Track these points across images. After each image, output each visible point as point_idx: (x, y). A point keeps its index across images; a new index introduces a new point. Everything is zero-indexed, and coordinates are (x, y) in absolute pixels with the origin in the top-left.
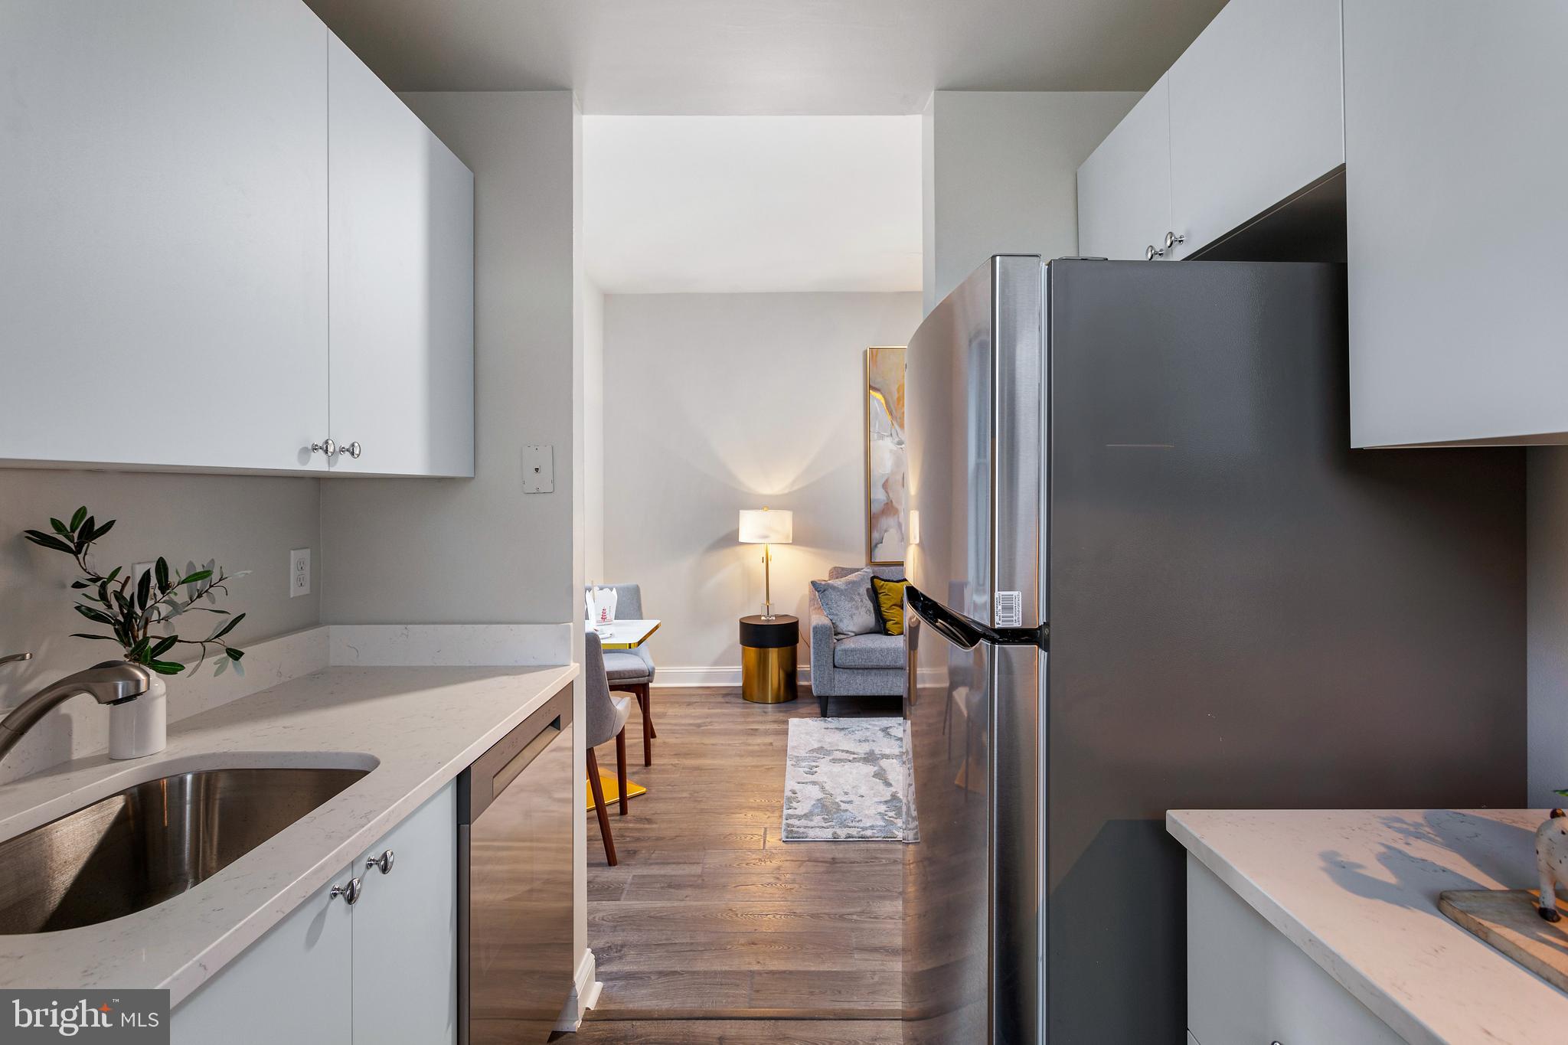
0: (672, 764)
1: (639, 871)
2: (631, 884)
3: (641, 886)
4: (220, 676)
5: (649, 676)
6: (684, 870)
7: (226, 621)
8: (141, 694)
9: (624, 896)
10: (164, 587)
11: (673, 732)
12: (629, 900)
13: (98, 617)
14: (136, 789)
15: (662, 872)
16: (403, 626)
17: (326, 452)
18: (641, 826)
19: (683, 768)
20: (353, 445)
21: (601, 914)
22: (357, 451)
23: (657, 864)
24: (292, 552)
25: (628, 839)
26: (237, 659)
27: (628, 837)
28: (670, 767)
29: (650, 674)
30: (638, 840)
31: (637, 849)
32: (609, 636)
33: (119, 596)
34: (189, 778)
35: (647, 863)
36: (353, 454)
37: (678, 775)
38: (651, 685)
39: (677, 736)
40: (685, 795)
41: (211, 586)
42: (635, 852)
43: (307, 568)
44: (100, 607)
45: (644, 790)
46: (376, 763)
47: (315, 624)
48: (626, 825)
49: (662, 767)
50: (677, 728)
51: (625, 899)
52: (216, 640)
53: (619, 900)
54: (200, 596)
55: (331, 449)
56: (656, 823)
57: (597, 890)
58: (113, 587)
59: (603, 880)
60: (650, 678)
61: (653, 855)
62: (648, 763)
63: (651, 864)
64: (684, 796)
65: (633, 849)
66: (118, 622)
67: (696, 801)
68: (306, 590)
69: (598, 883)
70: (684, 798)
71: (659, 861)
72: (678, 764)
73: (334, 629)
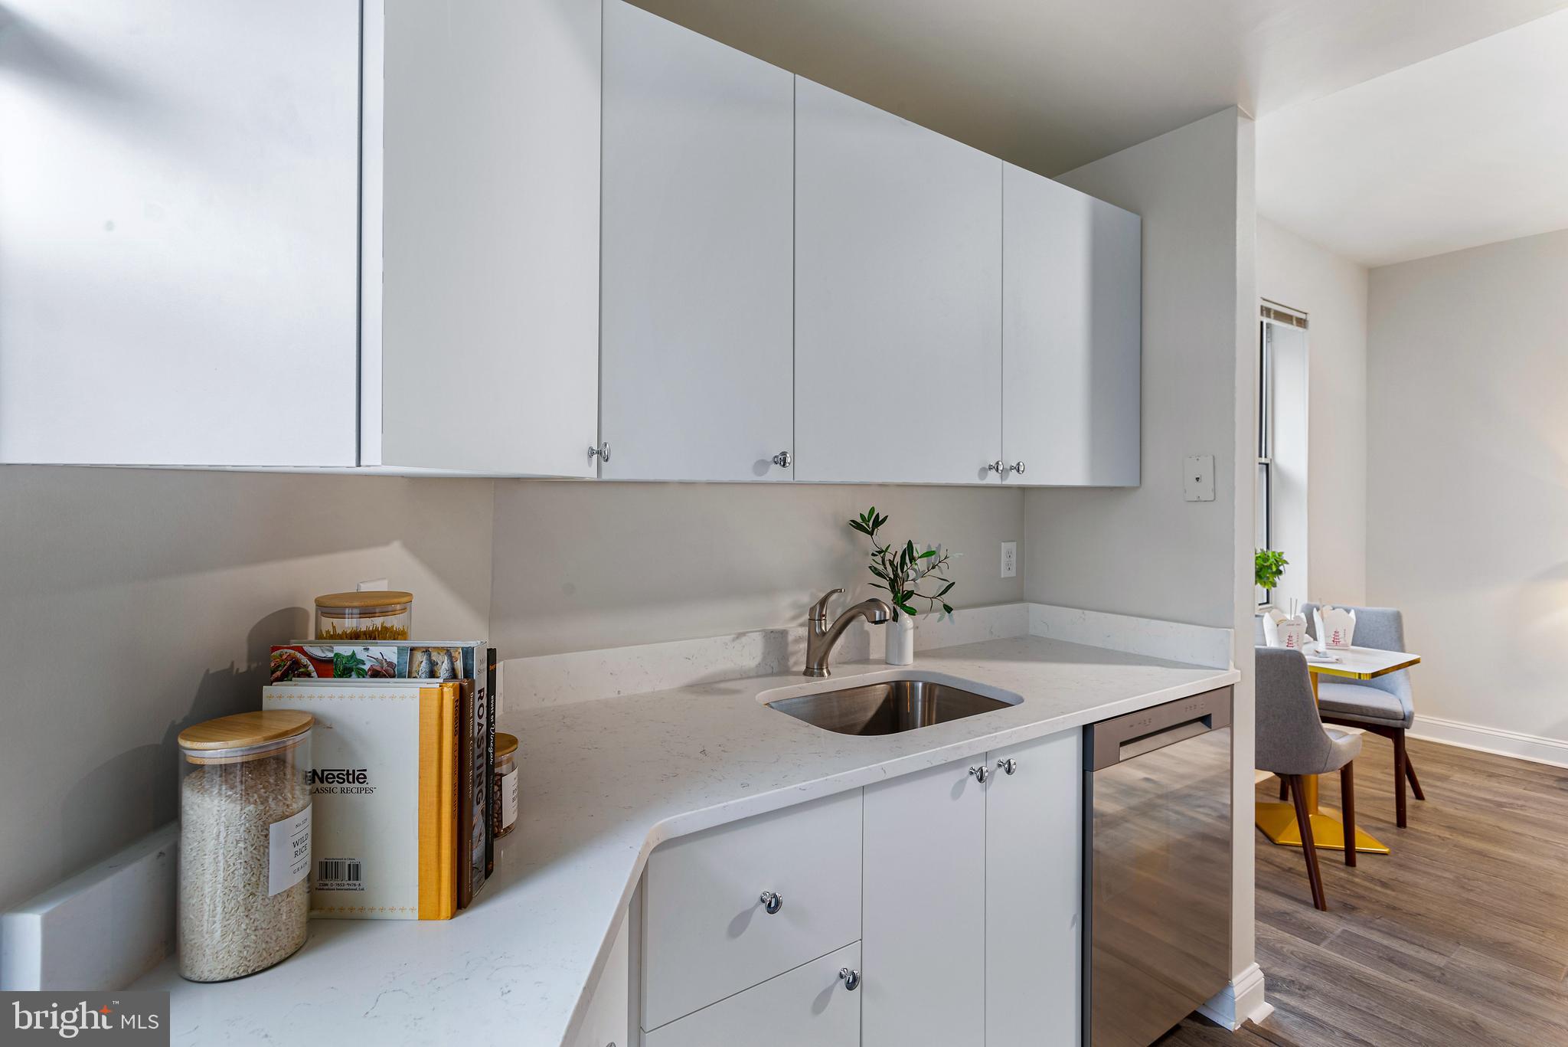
0: (1439, 836)
1: (1355, 928)
2: (1339, 936)
3: (1349, 943)
4: (940, 622)
5: (1403, 720)
6: (1417, 952)
7: (942, 586)
8: (887, 620)
9: (1325, 943)
10: (912, 559)
11: (1453, 801)
12: (1331, 950)
13: (879, 574)
14: (893, 684)
15: (1385, 942)
16: (1080, 611)
17: (997, 470)
18: (1371, 886)
19: (1455, 846)
20: (1018, 464)
21: (1292, 948)
22: (1021, 469)
23: (1379, 931)
24: (1003, 543)
25: (1348, 892)
26: (949, 612)
27: (1349, 889)
28: (1437, 838)
29: (1407, 719)
30: (1362, 897)
31: (1357, 906)
32: (1334, 660)
33: (891, 563)
34: (920, 684)
35: (1365, 924)
36: (1018, 471)
37: (1445, 851)
38: (1407, 733)
39: (1459, 807)
40: (1447, 875)
41: (940, 562)
42: (1354, 908)
43: (1014, 558)
44: (880, 568)
45: (1386, 850)
46: (1021, 700)
47: (1020, 599)
48: (1350, 877)
49: (1424, 835)
50: (1463, 798)
51: (1325, 947)
52: (939, 598)
53: (1318, 944)
54: (933, 568)
55: (1001, 468)
56: (1394, 890)
57: (1294, 924)
58: (889, 557)
59: (1304, 918)
60: (1405, 723)
61: (1378, 921)
62: (1401, 822)
63: (1372, 928)
64: (1445, 876)
65: (1353, 904)
66: (890, 578)
67: (1463, 888)
68: (1013, 573)
69: (1296, 918)
70: (1445, 878)
71: (1384, 929)
72: (1449, 839)
73: (1032, 606)
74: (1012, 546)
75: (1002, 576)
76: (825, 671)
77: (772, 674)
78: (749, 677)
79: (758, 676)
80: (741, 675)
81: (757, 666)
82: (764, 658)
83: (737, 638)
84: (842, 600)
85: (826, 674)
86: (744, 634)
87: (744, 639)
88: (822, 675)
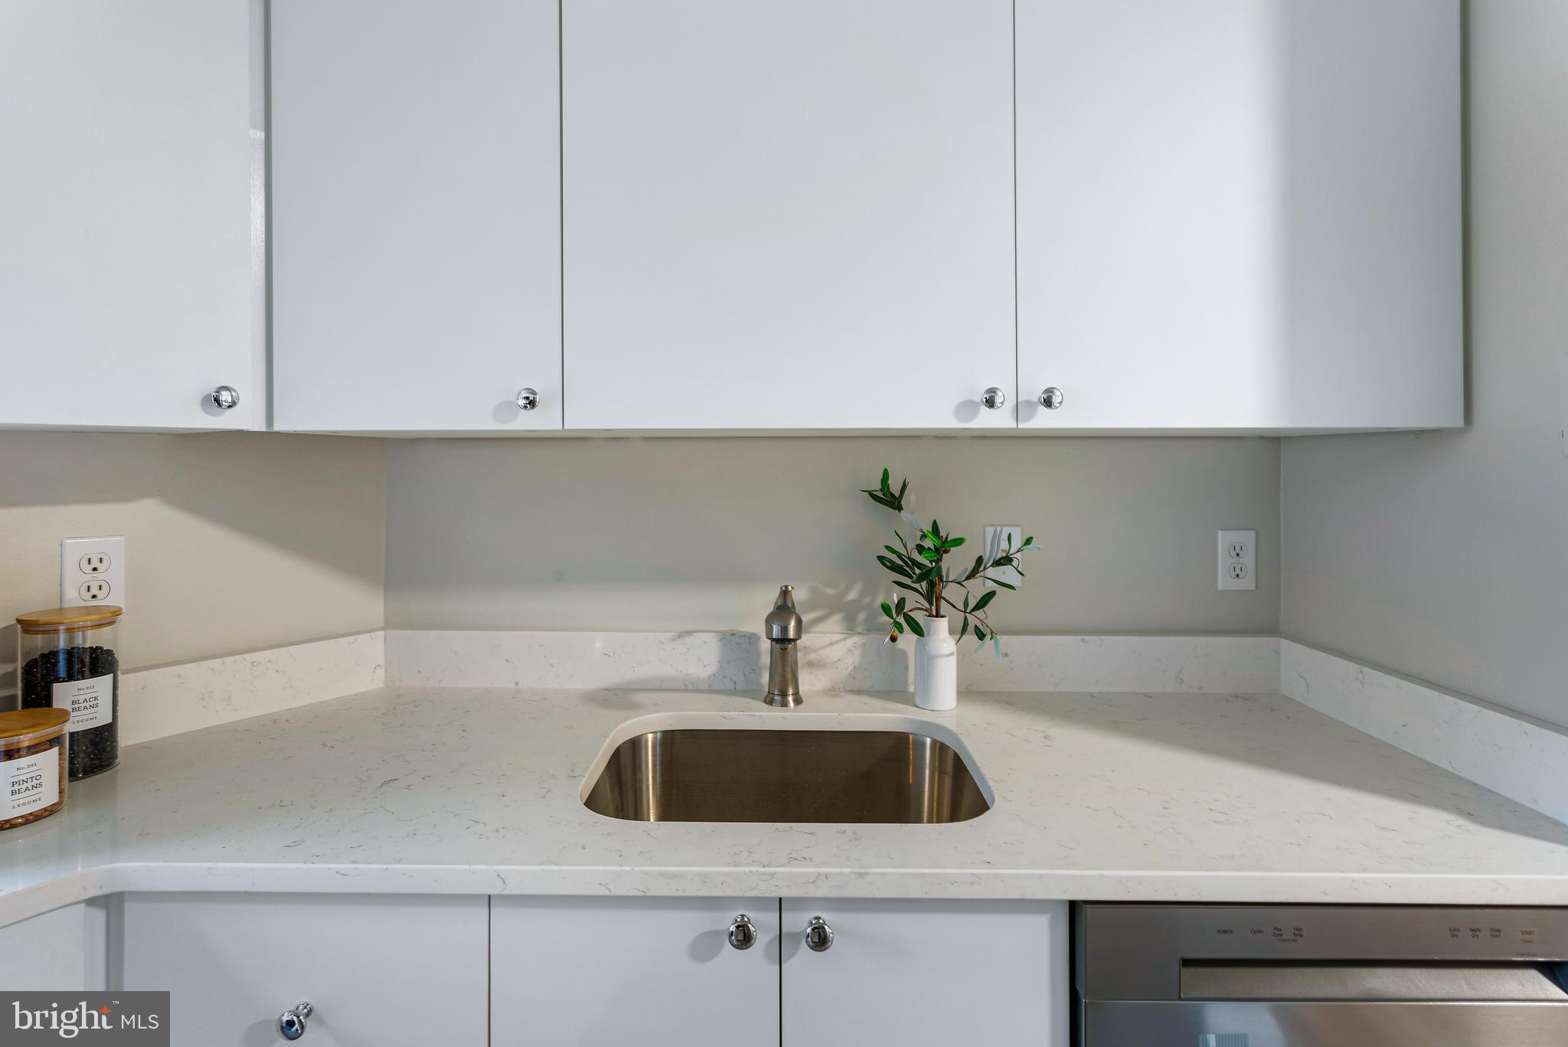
16: (1356, 667)
24: (1220, 532)
43: (1250, 558)
47: (1271, 629)
68: (1248, 583)
73: (1285, 644)
74: (1247, 538)
75: (1220, 587)
76: (790, 698)
77: (734, 692)
78: (698, 691)
79: (711, 691)
80: (686, 686)
81: (710, 677)
82: (721, 668)
83: (679, 637)
84: (867, 600)
85: (792, 704)
86: (690, 633)
87: (688, 640)
88: (784, 704)
